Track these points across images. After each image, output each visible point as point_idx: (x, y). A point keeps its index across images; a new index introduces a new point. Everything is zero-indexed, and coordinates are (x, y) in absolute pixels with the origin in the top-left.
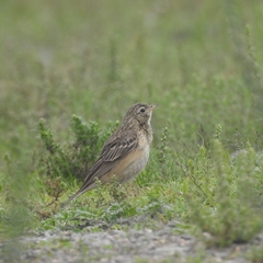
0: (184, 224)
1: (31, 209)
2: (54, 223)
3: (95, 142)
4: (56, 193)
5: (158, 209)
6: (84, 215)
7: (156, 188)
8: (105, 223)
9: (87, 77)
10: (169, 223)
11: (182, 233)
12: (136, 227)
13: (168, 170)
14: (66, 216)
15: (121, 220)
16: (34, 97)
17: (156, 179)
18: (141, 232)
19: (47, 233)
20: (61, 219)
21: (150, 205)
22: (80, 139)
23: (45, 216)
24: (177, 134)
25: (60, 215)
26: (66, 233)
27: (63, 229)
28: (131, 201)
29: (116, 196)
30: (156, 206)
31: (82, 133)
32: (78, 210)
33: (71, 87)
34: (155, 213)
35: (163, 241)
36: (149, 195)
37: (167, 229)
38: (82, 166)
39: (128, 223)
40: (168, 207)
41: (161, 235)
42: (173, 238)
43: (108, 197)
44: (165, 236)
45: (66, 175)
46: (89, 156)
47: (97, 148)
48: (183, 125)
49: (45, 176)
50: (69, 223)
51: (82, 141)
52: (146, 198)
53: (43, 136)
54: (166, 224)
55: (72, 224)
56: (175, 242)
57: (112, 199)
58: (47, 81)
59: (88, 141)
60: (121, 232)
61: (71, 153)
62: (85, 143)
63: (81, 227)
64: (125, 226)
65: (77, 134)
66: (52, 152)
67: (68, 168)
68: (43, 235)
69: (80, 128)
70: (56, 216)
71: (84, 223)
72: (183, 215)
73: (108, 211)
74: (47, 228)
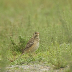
0: (48, 63)
1: (8, 59)
2: (14, 63)
3: (25, 42)
4: (15, 55)
7: (40, 54)
8: (27, 63)
9: (23, 25)
10: (44, 63)
11: (47, 65)
12: (35, 64)
13: (44, 49)
14: (17, 61)
15: (32, 62)
16: (9, 31)
17: (41, 51)
18: (36, 65)
19: (12, 66)
20: (16, 62)
21: (39, 58)
22: (21, 41)
23: (12, 61)
24: (46, 40)
27: (16, 65)
28: (34, 57)
29: (30, 56)
30: (41, 58)
31: (21, 40)
32: (20, 60)
33: (19, 28)
34: (40, 60)
35: (42, 67)
36: (39, 56)
37: (43, 64)
38: (21, 48)
39: (33, 63)
40: (44, 59)
41: (42, 66)
42: (45, 67)
43: (28, 56)
44: (43, 66)
45: (17, 50)
46: (23, 46)
47: (25, 44)
48: (47, 37)
49: (12, 51)
51: (21, 42)
53: (11, 40)
54: (43, 63)
55: (19, 63)
56: (45, 68)
57: (29, 57)
58: (12, 26)
59: (23, 42)
60: (31, 65)
61: (19, 45)
62: (22, 42)
63: (21, 64)
65: (20, 40)
66: (14, 45)
68: (11, 66)
69: (21, 38)
70: (15, 61)
71: (22, 63)
72: (47, 61)
73: (28, 60)
74: (12, 65)
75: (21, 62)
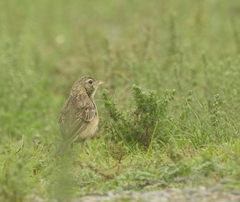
0: (234, 181)
1: (96, 171)
2: (117, 184)
3: (154, 110)
4: (119, 156)
5: (211, 168)
6: (144, 175)
7: (210, 149)
8: (163, 182)
10: (222, 180)
11: (232, 189)
12: (191, 184)
13: (221, 133)
14: (128, 176)
15: (178, 178)
16: (101, 71)
17: (211, 141)
18: (194, 189)
19: (110, 193)
20: (123, 180)
21: (204, 165)
22: (140, 107)
23: (108, 178)
24: (229, 100)
25: (123, 177)
26: (128, 192)
27: (125, 189)
28: (188, 161)
29: (173, 158)
30: (210, 166)
31: (142, 101)
32: (139, 172)
34: (208, 171)
35: (215, 196)
36: (203, 156)
37: (219, 186)
38: (143, 131)
39: (184, 182)
40: (221, 166)
41: (213, 192)
42: (224, 194)
43: (166, 159)
44: (217, 193)
45: (129, 139)
46: (149, 122)
47: (156, 115)
49: (110, 142)
50: (131, 183)
51: (142, 108)
52: (200, 158)
54: (218, 181)
55: (133, 184)
57: (169, 160)
59: (148, 108)
60: (178, 190)
61: (133, 120)
62: (145, 111)
63: (142, 187)
64: (181, 184)
65: (138, 102)
66: (115, 120)
67: (130, 133)
68: (106, 195)
69: (140, 97)
70: (119, 177)
71: (144, 183)
72: (234, 172)
73: (166, 171)
74: (110, 189)
75: (142, 178)
